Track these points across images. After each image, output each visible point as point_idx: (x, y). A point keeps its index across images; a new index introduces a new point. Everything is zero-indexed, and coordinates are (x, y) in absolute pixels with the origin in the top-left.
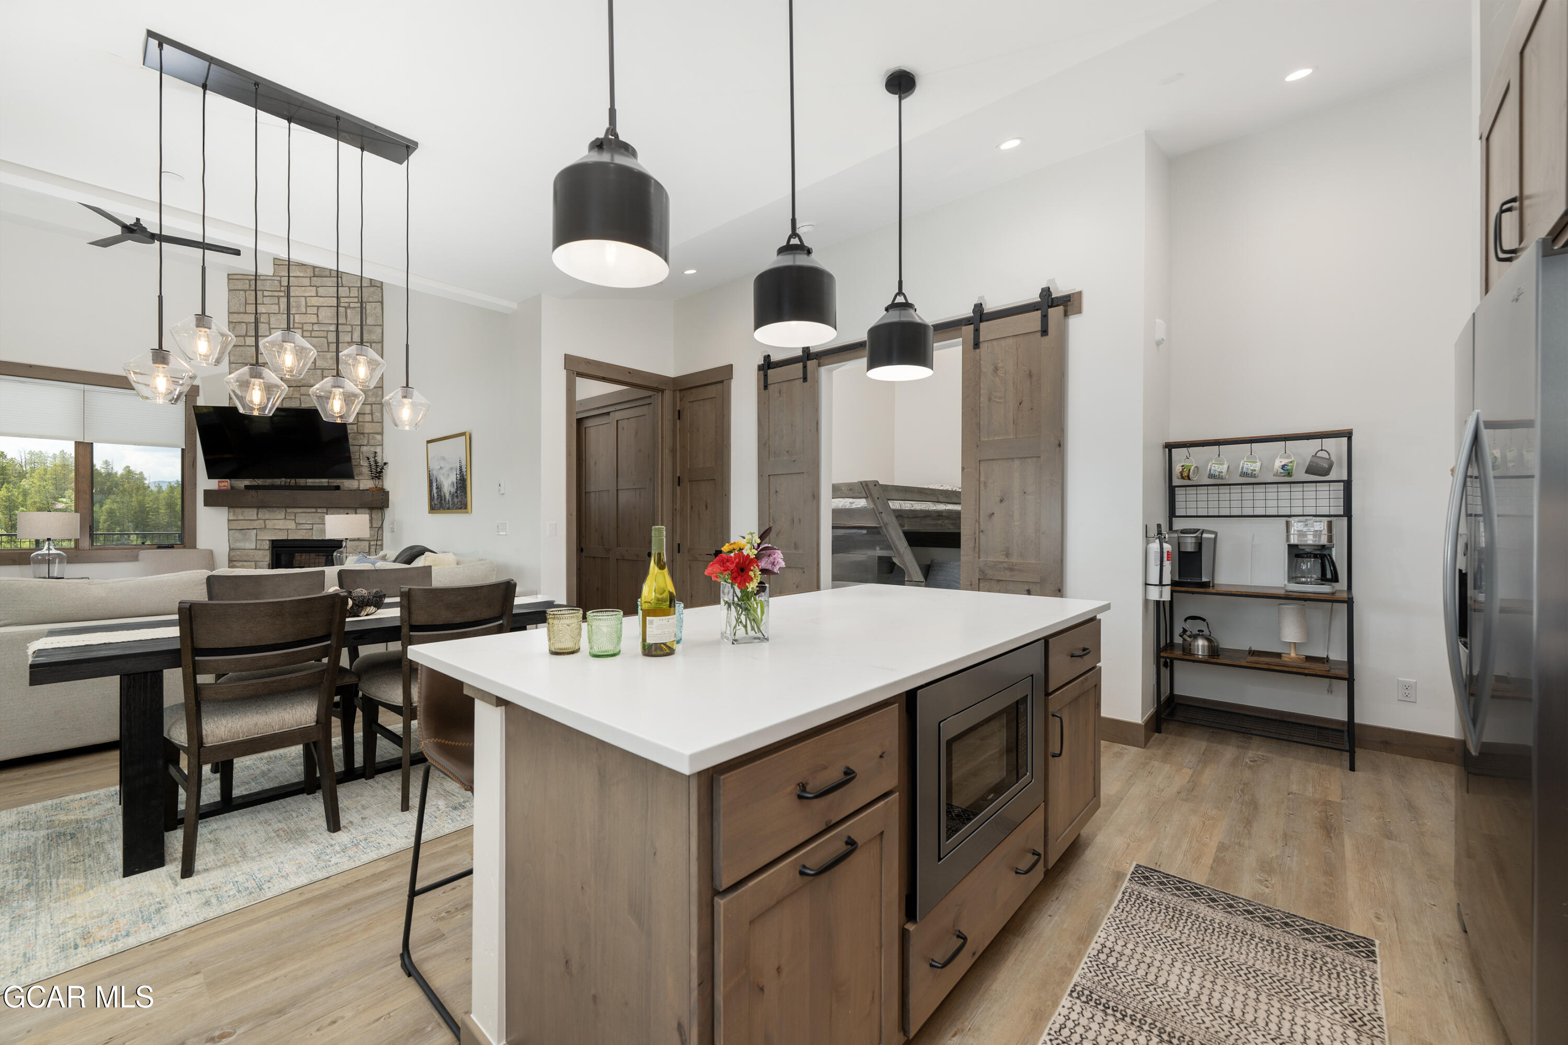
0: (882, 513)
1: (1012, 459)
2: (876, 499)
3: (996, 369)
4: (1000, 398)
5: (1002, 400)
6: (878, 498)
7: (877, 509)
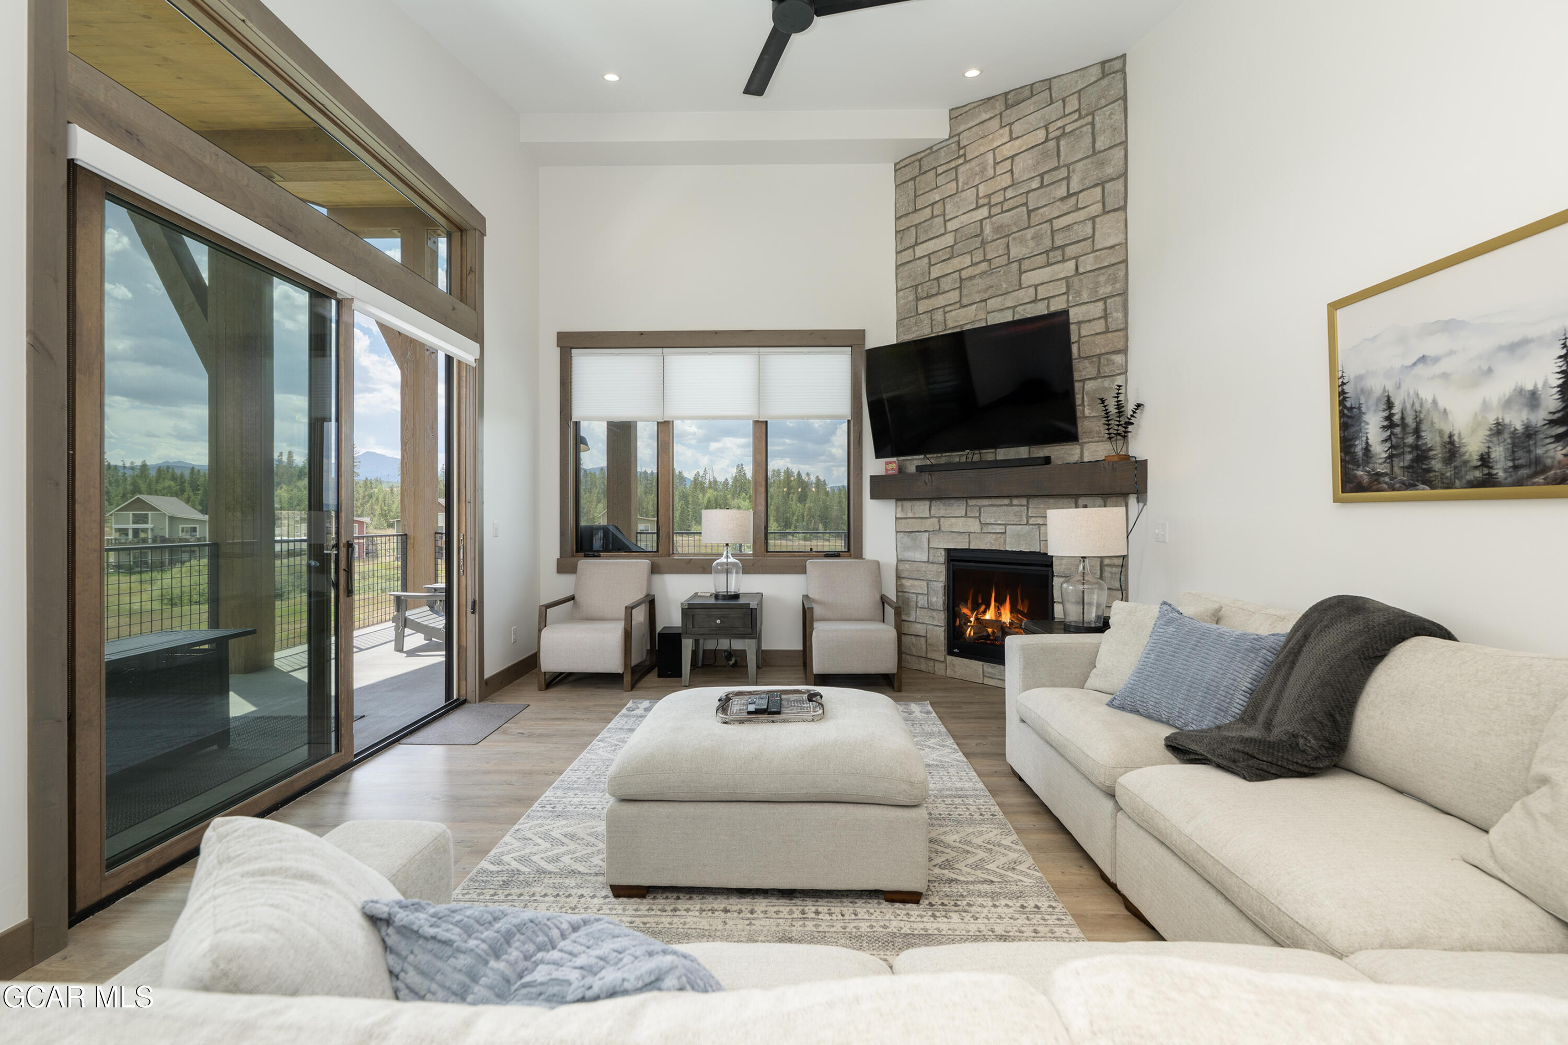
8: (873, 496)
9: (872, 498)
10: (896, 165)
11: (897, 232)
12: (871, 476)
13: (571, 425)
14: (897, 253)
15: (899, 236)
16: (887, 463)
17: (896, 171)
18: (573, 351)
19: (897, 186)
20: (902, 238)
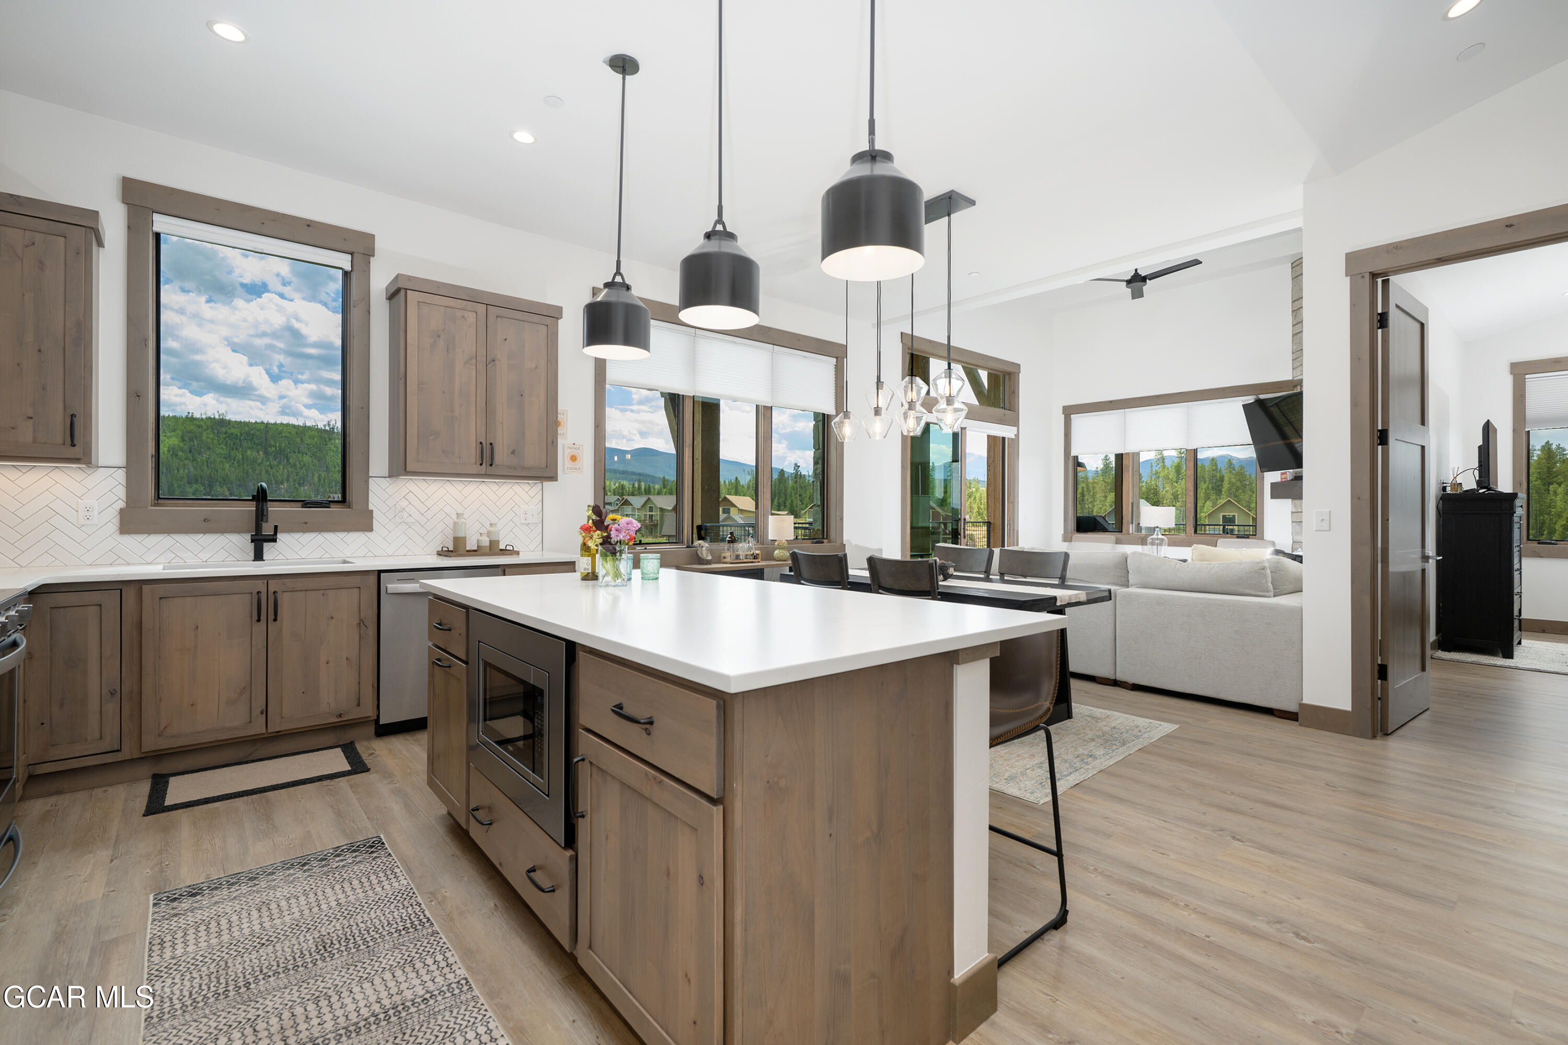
8: (1273, 497)
9: (1272, 497)
10: (1292, 264)
11: (1293, 311)
12: (1271, 483)
13: (1071, 458)
14: (1293, 326)
15: (1294, 314)
16: (1282, 474)
17: (1292, 268)
18: (1072, 416)
19: (1293, 279)
20: (1296, 316)
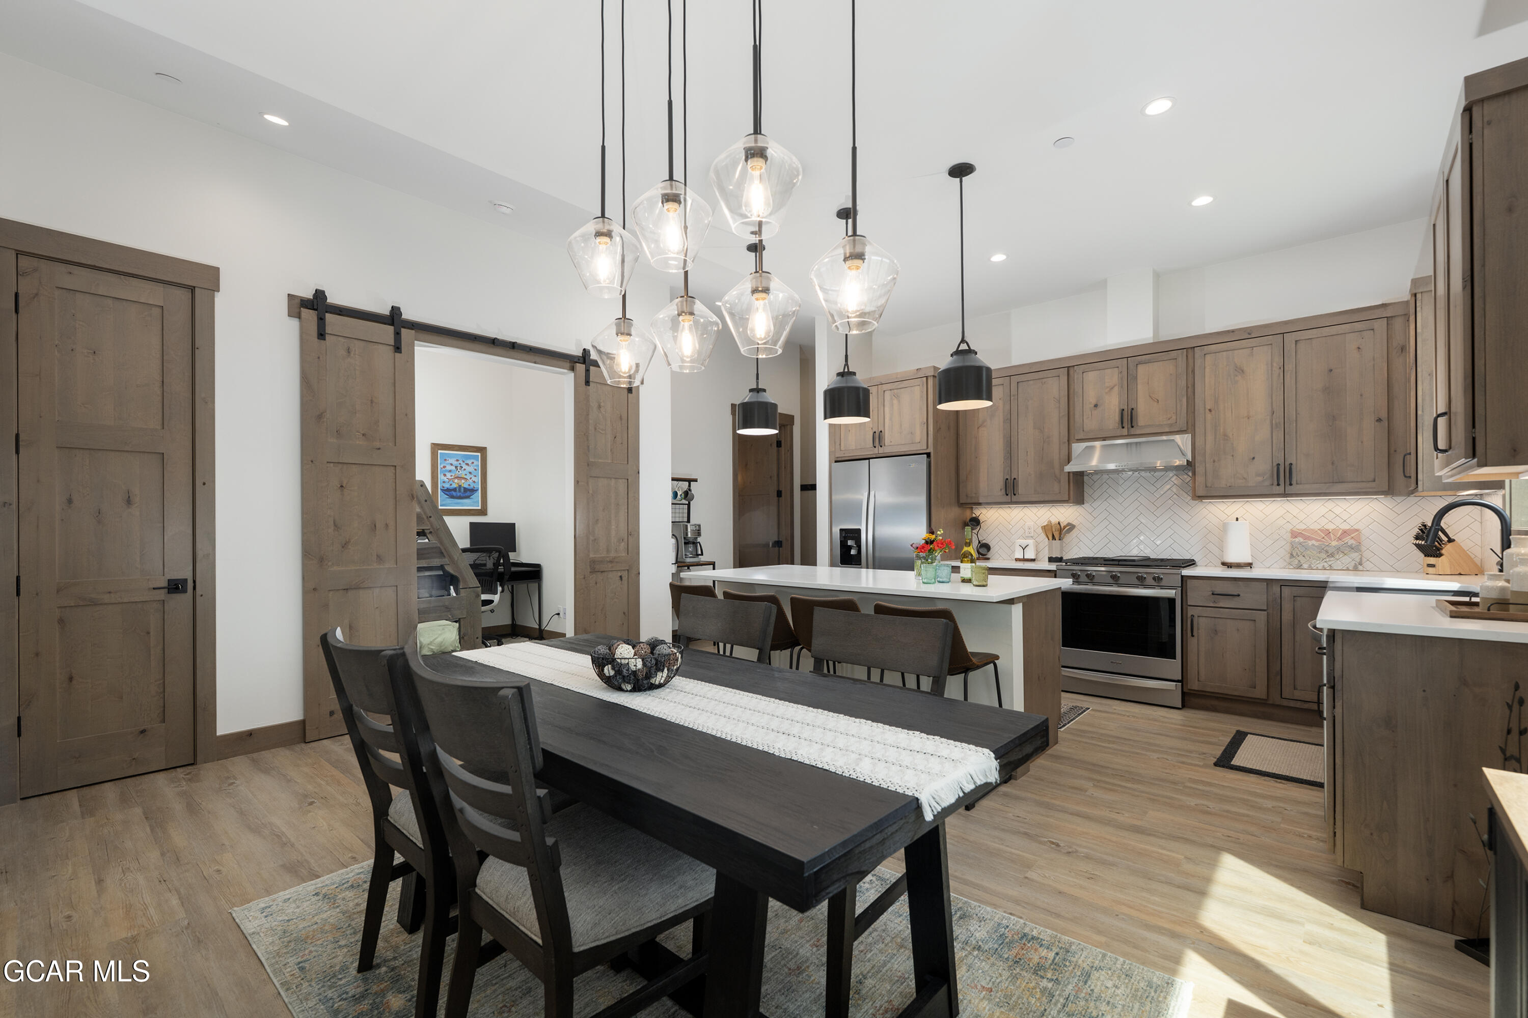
0: (430, 517)
1: (610, 478)
2: (423, 502)
3: (599, 407)
4: (602, 430)
5: (603, 432)
6: (426, 501)
7: (425, 513)
